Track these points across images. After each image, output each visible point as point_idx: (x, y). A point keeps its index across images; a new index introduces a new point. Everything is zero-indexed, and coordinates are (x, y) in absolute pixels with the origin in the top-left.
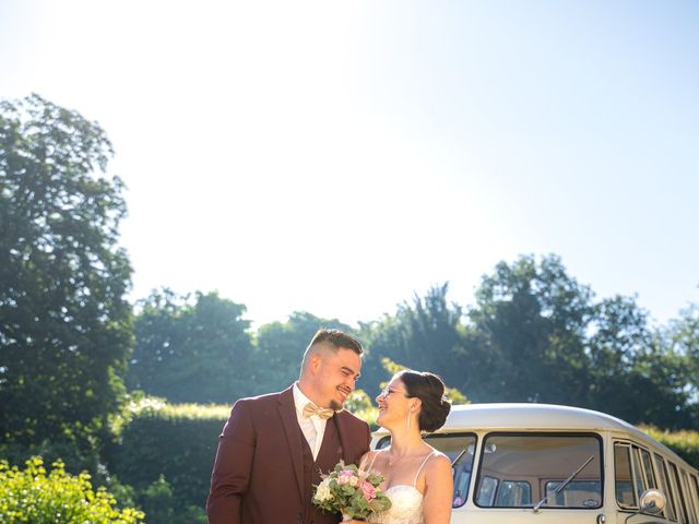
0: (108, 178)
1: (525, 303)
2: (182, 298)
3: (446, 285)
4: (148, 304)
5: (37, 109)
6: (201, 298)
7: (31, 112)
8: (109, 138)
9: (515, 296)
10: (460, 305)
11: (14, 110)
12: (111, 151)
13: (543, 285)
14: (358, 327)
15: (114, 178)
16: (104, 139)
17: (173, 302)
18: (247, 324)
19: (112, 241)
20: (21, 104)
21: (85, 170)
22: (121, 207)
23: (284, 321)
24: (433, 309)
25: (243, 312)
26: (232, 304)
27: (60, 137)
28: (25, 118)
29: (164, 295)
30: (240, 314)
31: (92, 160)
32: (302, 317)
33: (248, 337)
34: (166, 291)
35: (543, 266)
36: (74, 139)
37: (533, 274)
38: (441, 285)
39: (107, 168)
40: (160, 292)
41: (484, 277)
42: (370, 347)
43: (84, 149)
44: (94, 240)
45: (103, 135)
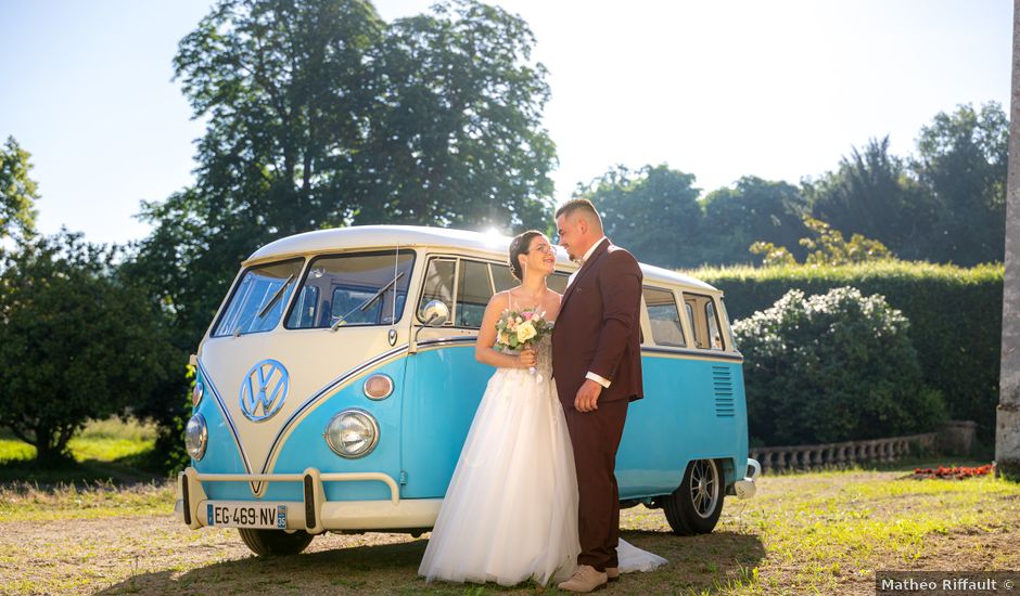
0: (531, 65)
1: (966, 153)
2: (636, 172)
3: (886, 141)
4: (604, 180)
5: (465, 9)
6: (652, 172)
7: (459, 11)
8: (531, 29)
9: (956, 145)
10: (899, 158)
11: (445, 11)
12: (533, 40)
13: (984, 133)
14: (801, 187)
15: (538, 65)
16: (526, 30)
17: (627, 177)
18: (697, 192)
19: (536, 123)
20: (449, 5)
21: (510, 60)
22: (545, 92)
23: (733, 187)
24: (874, 164)
25: (692, 181)
26: (682, 175)
27: (485, 31)
28: (455, 18)
29: (619, 171)
30: (690, 183)
31: (516, 51)
32: (750, 183)
33: (697, 206)
34: (621, 167)
35: (983, 114)
36: (499, 32)
37: (973, 123)
38: (880, 140)
39: (530, 57)
40: (616, 169)
41: (925, 129)
42: (814, 206)
43: (509, 41)
44: (519, 124)
45: (525, 26)
